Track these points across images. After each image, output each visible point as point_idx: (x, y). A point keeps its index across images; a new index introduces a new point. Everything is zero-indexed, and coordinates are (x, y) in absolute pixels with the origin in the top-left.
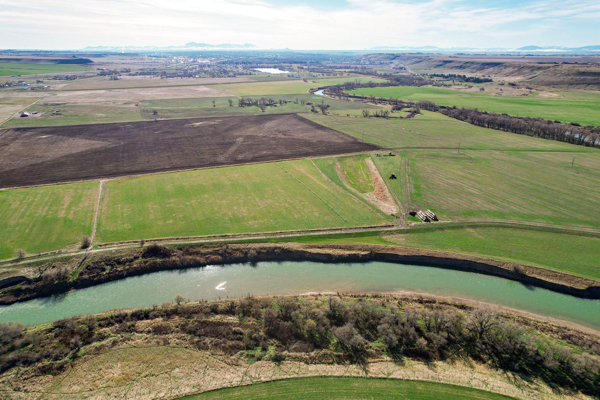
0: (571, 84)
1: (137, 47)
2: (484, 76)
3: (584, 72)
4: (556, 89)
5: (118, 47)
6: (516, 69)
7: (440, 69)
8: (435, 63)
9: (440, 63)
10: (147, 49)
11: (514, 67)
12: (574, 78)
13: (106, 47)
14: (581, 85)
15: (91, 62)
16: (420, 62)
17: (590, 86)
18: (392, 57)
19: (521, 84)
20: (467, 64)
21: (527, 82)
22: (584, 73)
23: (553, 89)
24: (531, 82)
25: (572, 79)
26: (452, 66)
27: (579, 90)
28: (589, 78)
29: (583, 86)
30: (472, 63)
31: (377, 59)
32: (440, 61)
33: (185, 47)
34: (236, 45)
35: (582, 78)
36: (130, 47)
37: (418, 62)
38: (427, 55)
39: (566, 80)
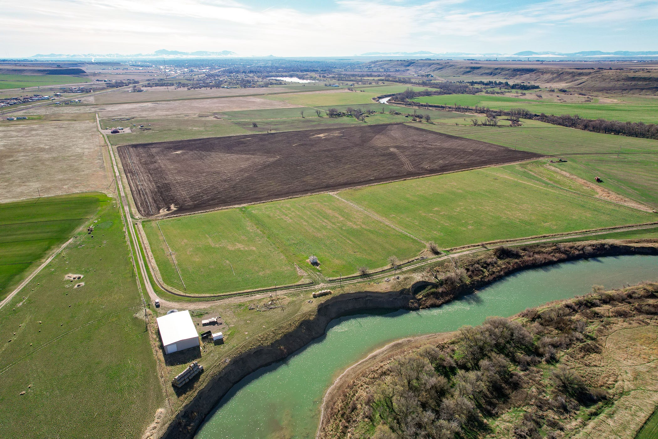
0: (625, 90)
1: (98, 55)
2: (523, 83)
3: (634, 77)
4: (612, 95)
5: (74, 56)
6: (555, 75)
7: (470, 76)
8: (462, 70)
9: (468, 70)
10: (109, 58)
11: (552, 73)
12: (625, 83)
13: (60, 55)
14: (634, 91)
15: (84, 72)
16: (442, 68)
17: (644, 91)
18: (407, 64)
19: (571, 90)
20: (498, 71)
21: (577, 88)
22: (634, 79)
23: (608, 95)
24: (580, 88)
25: (624, 84)
26: (483, 72)
27: (634, 95)
28: (640, 83)
29: (637, 91)
30: (502, 69)
31: (390, 66)
32: (467, 68)
33: (154, 55)
34: (213, 53)
35: (633, 83)
36: (89, 55)
37: (440, 69)
38: (447, 62)
39: (618, 86)
